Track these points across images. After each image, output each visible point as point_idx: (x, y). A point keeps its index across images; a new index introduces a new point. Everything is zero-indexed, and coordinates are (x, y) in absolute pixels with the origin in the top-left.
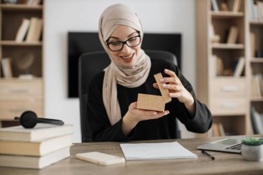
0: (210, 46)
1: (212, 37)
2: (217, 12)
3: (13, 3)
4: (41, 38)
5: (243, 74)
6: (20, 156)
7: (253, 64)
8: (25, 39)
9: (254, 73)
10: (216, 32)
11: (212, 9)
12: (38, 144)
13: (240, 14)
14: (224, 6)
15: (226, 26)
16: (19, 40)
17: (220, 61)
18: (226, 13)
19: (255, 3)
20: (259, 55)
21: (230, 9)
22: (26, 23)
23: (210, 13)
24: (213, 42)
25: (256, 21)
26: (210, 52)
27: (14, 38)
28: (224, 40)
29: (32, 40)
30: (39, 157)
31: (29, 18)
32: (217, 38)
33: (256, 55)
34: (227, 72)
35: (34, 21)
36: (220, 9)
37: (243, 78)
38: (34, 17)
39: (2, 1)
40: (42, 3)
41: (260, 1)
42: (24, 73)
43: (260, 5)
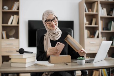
0: (85, 26)
2: (87, 12)
3: (7, 9)
4: (18, 23)
5: (98, 37)
7: (102, 33)
8: (11, 23)
10: (87, 21)
11: (85, 11)
13: (97, 13)
14: (90, 10)
15: (91, 18)
16: (9, 24)
17: (89, 32)
18: (91, 13)
19: (102, 9)
21: (93, 11)
22: (12, 17)
23: (85, 13)
25: (103, 16)
26: (85, 28)
27: (7, 23)
28: (91, 24)
29: (14, 24)
31: (13, 15)
32: (88, 23)
34: (92, 36)
35: (15, 16)
37: (98, 39)
38: (15, 15)
39: (3, 9)
40: (18, 9)
41: (105, 8)
42: (11, 37)
43: (105, 10)
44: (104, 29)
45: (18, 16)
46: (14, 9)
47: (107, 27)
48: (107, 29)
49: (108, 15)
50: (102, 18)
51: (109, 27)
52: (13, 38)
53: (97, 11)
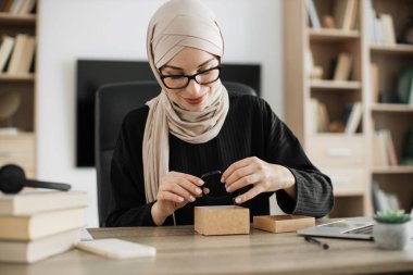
0: (308, 84)
1: (311, 73)
2: (318, 30)
4: (32, 69)
5: (359, 130)
7: (375, 114)
8: (5, 69)
9: (377, 129)
10: (317, 62)
11: (310, 25)
12: (26, 218)
13: (355, 34)
14: (329, 20)
15: (331, 52)
17: (322, 109)
18: (332, 32)
19: (378, 17)
20: (384, 98)
21: (338, 25)
22: (8, 43)
23: (306, 32)
24: (312, 77)
26: (307, 93)
28: (330, 74)
29: (17, 71)
30: (26, 241)
31: (13, 36)
32: (318, 71)
33: (380, 100)
34: (334, 126)
35: (22, 39)
36: (323, 25)
37: (359, 138)
38: (23, 33)
40: (34, 10)
41: (386, 13)
42: (4, 124)
43: (387, 22)
45: (31, 41)
46: (19, 11)
48: (395, 99)
49: (399, 41)
50: (376, 55)
51: (402, 92)
52: (12, 132)
53: (357, 24)
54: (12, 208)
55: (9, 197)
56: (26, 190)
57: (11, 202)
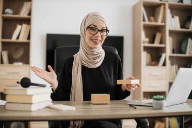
0: (142, 45)
1: (144, 39)
2: (147, 22)
3: (11, 14)
4: (29, 38)
5: (164, 64)
6: (20, 103)
7: (171, 57)
8: (18, 38)
9: (172, 64)
10: (147, 36)
11: (144, 20)
12: (31, 96)
13: (163, 24)
14: (152, 18)
15: (153, 32)
16: (14, 39)
17: (149, 55)
18: (153, 23)
19: (173, 17)
21: (156, 20)
22: (19, 27)
23: (142, 23)
24: (144, 42)
25: (173, 29)
26: (142, 49)
27: (11, 37)
28: (152, 41)
29: (23, 39)
30: (31, 104)
31: (21, 25)
32: (147, 40)
33: (173, 52)
34: (153, 63)
35: (24, 26)
36: (149, 20)
37: (164, 67)
38: (25, 23)
39: (4, 13)
40: (30, 14)
41: (176, 15)
42: (17, 61)
43: (177, 19)
44: (175, 51)
45: (28, 26)
46: (23, 14)
47: (179, 48)
48: (180, 52)
49: (181, 27)
50: (171, 32)
51: (183, 48)
52: (20, 64)
53: (164, 20)
54: (26, 92)
55: (25, 89)
56: (31, 86)
57: (26, 90)
